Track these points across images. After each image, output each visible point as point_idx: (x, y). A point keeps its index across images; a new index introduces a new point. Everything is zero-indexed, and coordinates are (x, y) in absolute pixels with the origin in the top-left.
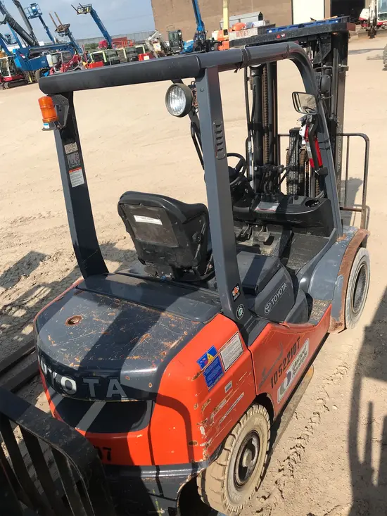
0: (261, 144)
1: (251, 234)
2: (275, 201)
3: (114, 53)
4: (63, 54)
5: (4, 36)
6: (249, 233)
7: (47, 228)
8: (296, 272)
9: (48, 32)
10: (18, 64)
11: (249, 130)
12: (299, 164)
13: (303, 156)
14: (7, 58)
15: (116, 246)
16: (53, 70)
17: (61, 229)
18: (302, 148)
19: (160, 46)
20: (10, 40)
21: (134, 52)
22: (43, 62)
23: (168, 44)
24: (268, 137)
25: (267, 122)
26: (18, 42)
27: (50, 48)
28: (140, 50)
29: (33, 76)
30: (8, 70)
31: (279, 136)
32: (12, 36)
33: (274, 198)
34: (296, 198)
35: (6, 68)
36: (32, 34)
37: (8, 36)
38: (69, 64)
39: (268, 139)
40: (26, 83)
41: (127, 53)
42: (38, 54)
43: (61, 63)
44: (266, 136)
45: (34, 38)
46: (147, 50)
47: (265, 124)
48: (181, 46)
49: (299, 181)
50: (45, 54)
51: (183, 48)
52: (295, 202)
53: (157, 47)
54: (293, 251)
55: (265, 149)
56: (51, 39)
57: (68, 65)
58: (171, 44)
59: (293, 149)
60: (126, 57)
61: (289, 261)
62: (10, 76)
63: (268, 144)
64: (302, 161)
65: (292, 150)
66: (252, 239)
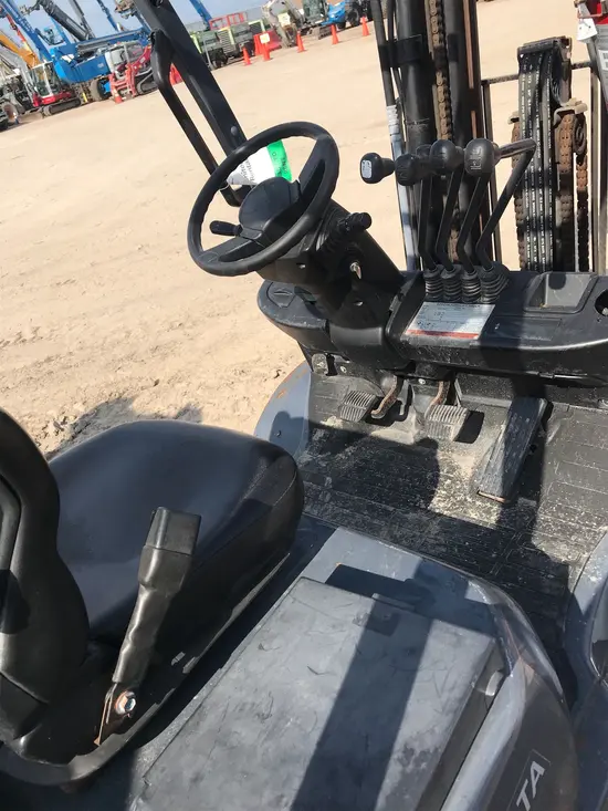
0: (427, 111)
1: (409, 402)
2: (474, 300)
3: (213, 36)
4: (128, 46)
5: (43, 34)
6: (402, 399)
7: (19, 365)
8: (574, 573)
9: (109, 17)
10: (61, 74)
11: (385, 66)
12: (554, 164)
13: (568, 133)
14: (43, 65)
15: (135, 405)
16: (115, 77)
17: (45, 365)
18: (565, 106)
19: (288, 17)
20: (52, 37)
21: (247, 32)
22: (101, 65)
23: (302, 12)
24: (447, 83)
25: (442, 31)
26: (65, 39)
27: (110, 41)
28: (256, 29)
29: (88, 92)
30: (48, 85)
31: (486, 84)
32: (55, 31)
33: (472, 288)
34: (558, 284)
35: (44, 83)
36: (84, 23)
37: (50, 31)
38: (139, 63)
39: (447, 91)
40: (77, 103)
41: (236, 35)
42: (90, 54)
43: (126, 63)
44: (440, 79)
45: (87, 30)
46: (267, 27)
47: (434, 41)
48: (322, 11)
49: (558, 221)
50: (103, 51)
51: (326, 16)
52: (552, 298)
53: (285, 20)
54: (554, 474)
55: (442, 126)
56: (115, 27)
57: (137, 65)
58: (307, 11)
59: (533, 114)
60: (233, 43)
61: (541, 517)
62: (51, 95)
63: (448, 108)
64: (564, 150)
65: (531, 118)
66: (412, 417)
